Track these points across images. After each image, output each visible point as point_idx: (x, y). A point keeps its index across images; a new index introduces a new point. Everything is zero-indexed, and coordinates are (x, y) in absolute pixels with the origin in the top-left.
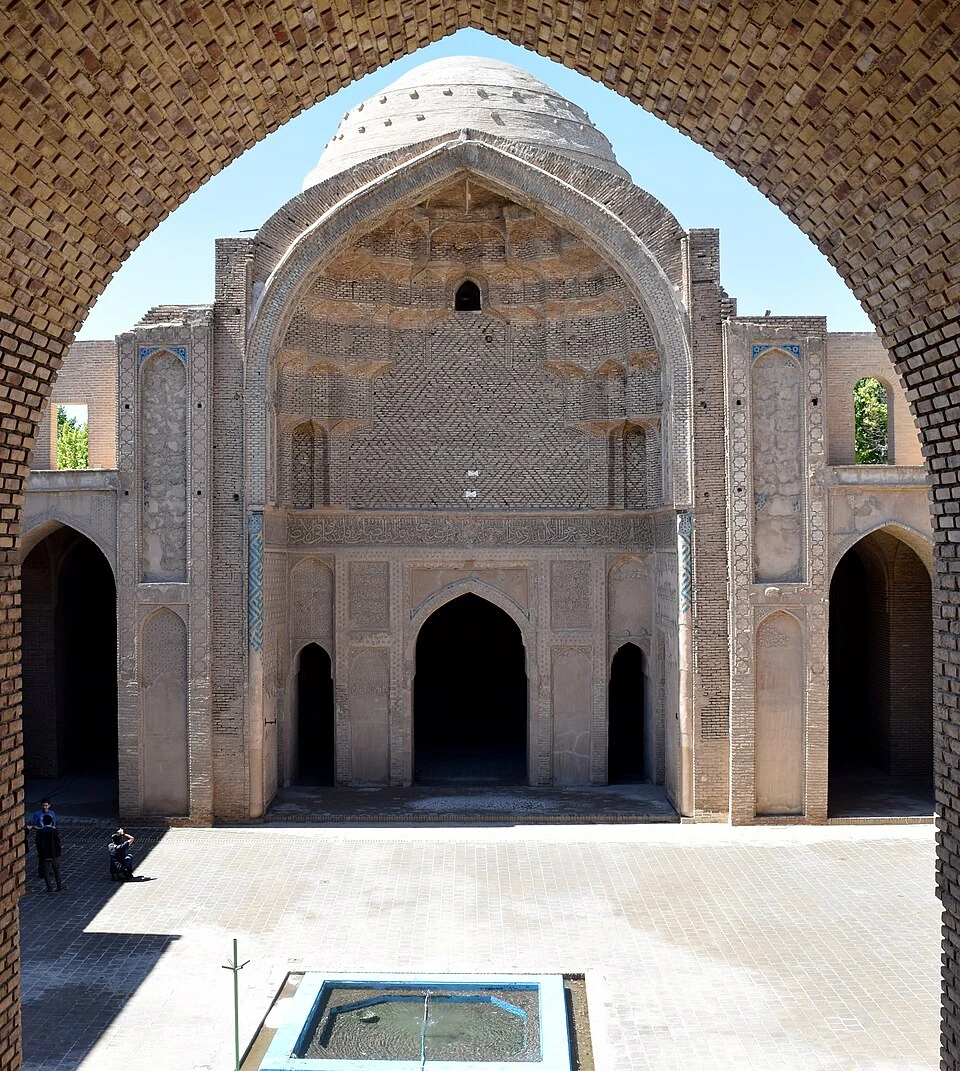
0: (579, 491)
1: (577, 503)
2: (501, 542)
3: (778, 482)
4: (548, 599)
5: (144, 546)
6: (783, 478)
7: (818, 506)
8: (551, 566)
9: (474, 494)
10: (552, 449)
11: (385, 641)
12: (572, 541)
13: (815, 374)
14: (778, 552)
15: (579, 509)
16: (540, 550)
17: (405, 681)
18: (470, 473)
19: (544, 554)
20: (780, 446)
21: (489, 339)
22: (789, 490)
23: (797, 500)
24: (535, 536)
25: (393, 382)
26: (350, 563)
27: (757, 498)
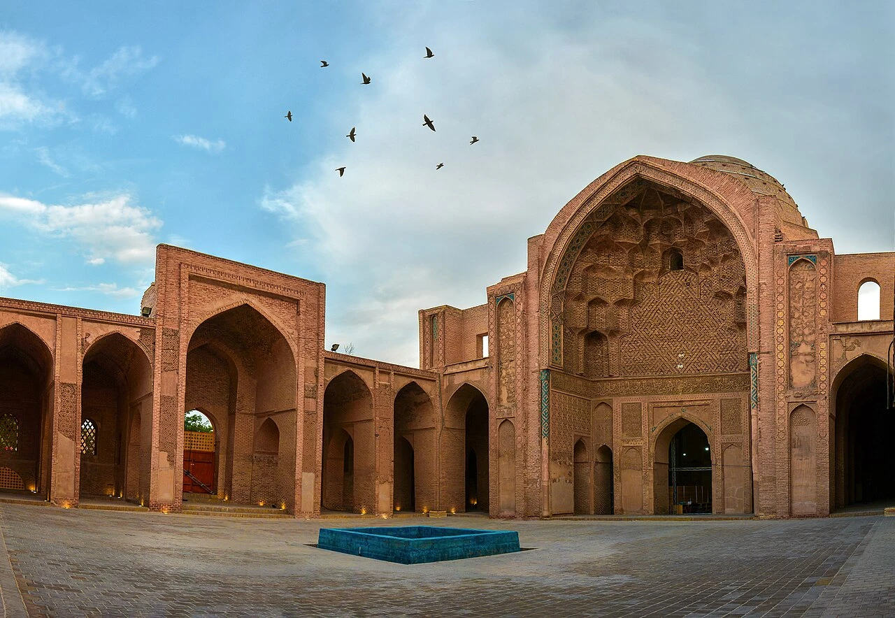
0: (735, 362)
1: (734, 369)
2: (696, 391)
3: (803, 334)
4: (719, 419)
5: (500, 392)
6: (807, 331)
7: (823, 345)
8: (721, 401)
9: (682, 366)
10: (721, 340)
11: (640, 443)
12: (732, 389)
13: (823, 271)
14: (803, 373)
15: (734, 372)
16: (716, 394)
17: (650, 463)
18: (680, 355)
19: (717, 396)
20: (806, 314)
21: (688, 284)
22: (809, 339)
23: (814, 344)
24: (713, 387)
25: (641, 310)
26: (623, 404)
27: (790, 344)
